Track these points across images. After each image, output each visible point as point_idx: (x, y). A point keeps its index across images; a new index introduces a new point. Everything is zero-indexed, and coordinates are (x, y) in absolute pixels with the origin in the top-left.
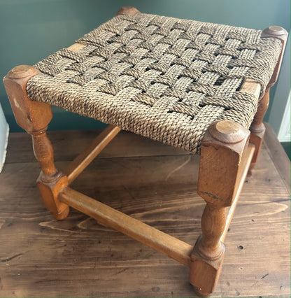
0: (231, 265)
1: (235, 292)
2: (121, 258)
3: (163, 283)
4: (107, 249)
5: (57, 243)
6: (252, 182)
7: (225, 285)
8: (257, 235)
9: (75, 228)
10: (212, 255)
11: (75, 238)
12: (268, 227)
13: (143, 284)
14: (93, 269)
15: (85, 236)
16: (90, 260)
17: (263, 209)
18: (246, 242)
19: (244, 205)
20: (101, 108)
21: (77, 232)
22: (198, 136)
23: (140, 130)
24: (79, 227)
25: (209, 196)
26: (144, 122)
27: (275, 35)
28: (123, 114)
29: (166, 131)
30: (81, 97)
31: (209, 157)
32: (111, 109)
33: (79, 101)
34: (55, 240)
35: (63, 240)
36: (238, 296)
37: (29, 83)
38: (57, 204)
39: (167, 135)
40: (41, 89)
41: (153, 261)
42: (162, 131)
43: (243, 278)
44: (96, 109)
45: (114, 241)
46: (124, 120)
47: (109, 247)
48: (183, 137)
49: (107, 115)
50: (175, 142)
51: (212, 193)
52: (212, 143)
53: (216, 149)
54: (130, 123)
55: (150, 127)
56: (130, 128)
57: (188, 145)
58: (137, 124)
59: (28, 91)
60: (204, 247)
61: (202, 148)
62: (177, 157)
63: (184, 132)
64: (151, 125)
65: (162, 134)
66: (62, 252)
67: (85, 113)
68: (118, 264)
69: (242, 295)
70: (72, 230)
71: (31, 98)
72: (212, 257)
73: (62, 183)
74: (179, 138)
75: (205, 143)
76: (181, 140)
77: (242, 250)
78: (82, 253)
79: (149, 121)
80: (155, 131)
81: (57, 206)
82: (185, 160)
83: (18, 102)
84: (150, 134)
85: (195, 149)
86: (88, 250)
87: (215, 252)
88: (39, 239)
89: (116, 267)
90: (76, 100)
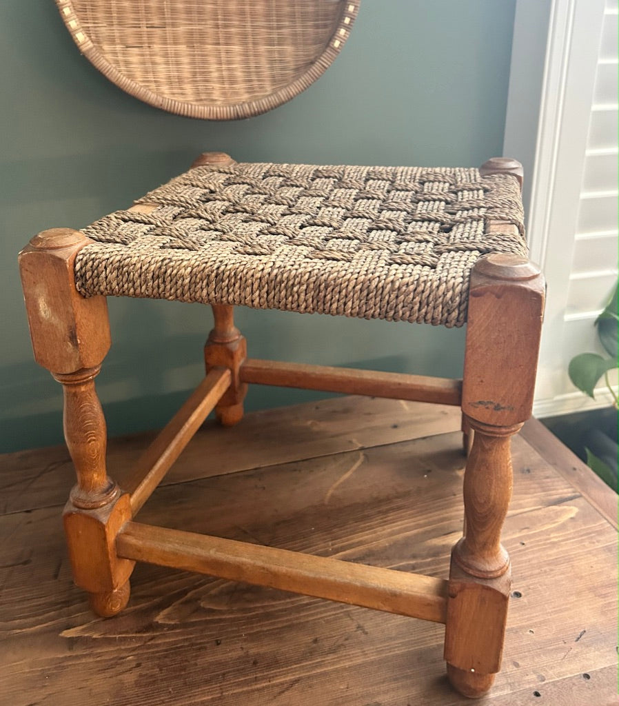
1: (534, 676)
2: (274, 663)
4: (241, 653)
5: (117, 664)
7: (510, 669)
8: (540, 567)
9: (152, 627)
11: (158, 645)
12: (555, 551)
14: (220, 698)
16: (207, 682)
17: (534, 521)
18: (524, 583)
20: (253, 276)
21: (158, 634)
22: (458, 285)
23: (338, 301)
24: (160, 622)
25: (487, 408)
26: (346, 283)
27: (505, 169)
28: (302, 277)
29: (393, 291)
30: (206, 263)
31: (485, 317)
32: (275, 271)
33: (203, 270)
34: (112, 660)
35: (129, 656)
36: (544, 683)
37: (81, 257)
38: (112, 565)
39: (397, 297)
40: (112, 263)
41: (349, 655)
42: (385, 293)
43: (541, 648)
44: (241, 278)
45: (250, 634)
46: (304, 287)
47: (242, 648)
48: (430, 294)
49: (266, 286)
50: (412, 308)
51: (492, 400)
52: (491, 285)
53: (499, 297)
54: (318, 291)
55: (361, 290)
56: (318, 302)
57: (441, 306)
58: (333, 290)
59: (79, 274)
60: (473, 553)
61: (470, 302)
62: (336, 456)
63: (429, 284)
64: (362, 286)
65: (387, 298)
66: (135, 681)
67: (216, 294)
68: (273, 677)
69: (550, 679)
70: (144, 632)
71: (83, 290)
72: (493, 569)
73: (123, 511)
74: (421, 298)
75: (476, 289)
76: (425, 301)
77: (521, 599)
78: (183, 673)
79: (356, 279)
80: (370, 295)
81: (112, 570)
82: (354, 461)
83: (49, 303)
84: (360, 306)
85: (454, 313)
86: (196, 664)
87: (496, 559)
88: (70, 665)
89: (272, 683)
90: (195, 270)
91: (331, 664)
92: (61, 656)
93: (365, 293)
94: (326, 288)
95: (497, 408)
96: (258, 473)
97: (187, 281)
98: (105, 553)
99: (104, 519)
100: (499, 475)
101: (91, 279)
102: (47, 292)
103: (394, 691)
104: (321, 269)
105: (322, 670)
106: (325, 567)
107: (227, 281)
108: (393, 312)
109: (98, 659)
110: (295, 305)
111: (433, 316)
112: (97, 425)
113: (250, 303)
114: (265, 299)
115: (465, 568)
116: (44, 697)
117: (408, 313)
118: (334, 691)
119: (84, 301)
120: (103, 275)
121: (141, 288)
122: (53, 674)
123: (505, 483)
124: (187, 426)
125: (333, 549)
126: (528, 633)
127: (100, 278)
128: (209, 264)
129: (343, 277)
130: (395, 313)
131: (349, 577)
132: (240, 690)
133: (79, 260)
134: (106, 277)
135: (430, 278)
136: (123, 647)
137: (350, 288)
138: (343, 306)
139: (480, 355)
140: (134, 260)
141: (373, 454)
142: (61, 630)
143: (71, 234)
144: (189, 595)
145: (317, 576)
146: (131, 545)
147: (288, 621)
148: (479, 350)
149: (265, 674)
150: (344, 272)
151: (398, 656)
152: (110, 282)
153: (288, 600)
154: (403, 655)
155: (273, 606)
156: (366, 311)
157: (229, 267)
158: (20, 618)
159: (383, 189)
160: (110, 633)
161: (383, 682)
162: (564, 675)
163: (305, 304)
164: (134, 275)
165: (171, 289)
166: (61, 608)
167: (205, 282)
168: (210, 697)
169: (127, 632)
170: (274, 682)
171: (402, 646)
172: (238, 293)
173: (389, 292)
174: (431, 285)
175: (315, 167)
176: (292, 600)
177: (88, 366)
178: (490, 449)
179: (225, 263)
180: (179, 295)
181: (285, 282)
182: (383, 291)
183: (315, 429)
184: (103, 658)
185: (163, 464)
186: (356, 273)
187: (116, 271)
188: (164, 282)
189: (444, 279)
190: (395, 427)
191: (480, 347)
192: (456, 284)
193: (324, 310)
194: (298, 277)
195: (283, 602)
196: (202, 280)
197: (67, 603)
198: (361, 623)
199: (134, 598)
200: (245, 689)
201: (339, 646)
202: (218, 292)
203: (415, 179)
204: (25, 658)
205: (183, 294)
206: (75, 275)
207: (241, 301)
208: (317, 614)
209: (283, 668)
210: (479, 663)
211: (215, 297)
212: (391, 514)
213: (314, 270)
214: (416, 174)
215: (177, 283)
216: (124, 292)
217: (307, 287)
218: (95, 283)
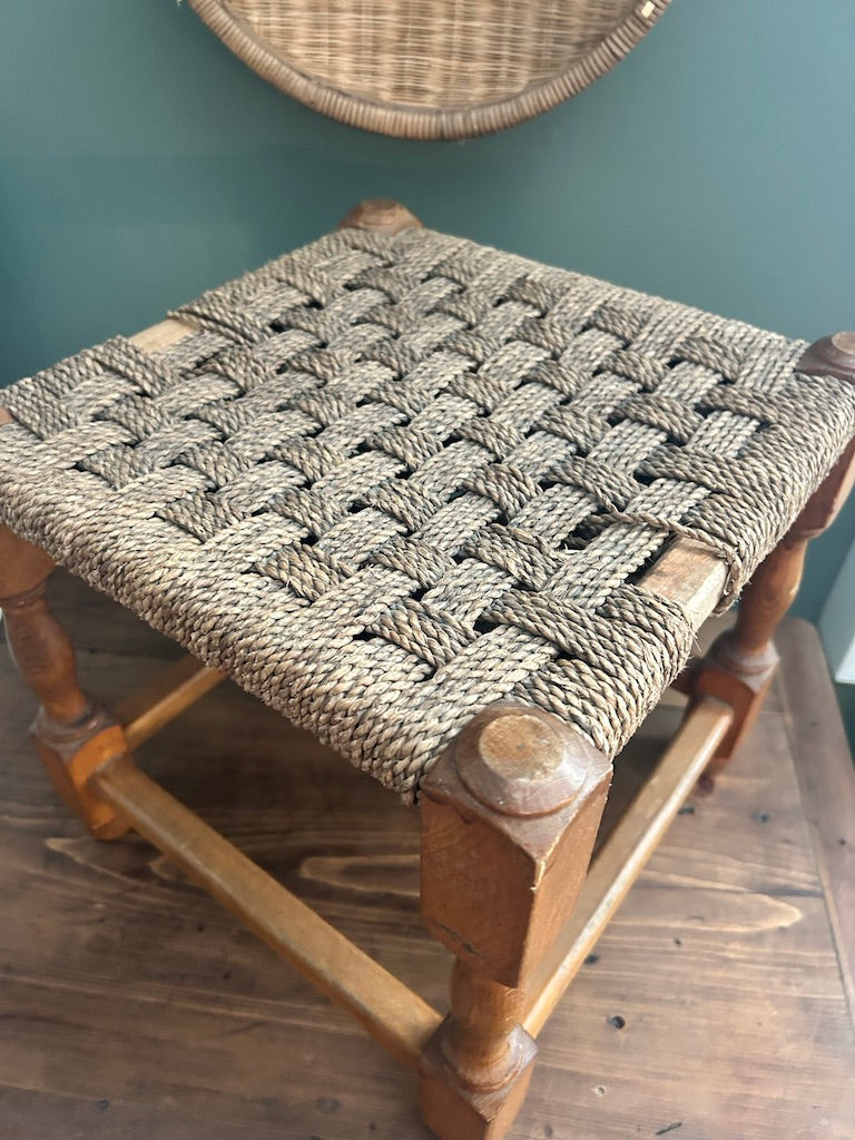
0: (573, 1075)
2: (249, 987)
3: (353, 1091)
4: (218, 954)
5: (82, 907)
6: (707, 815)
7: (536, 1134)
9: (142, 873)
10: (479, 1078)
11: (136, 902)
13: (296, 1082)
14: (165, 1007)
15: (165, 902)
17: (719, 911)
18: (639, 1008)
19: (660, 886)
20: (143, 585)
21: (143, 885)
22: (422, 753)
23: (251, 683)
24: (153, 870)
25: (454, 939)
26: (262, 663)
28: (205, 619)
29: (325, 711)
31: (445, 834)
32: (175, 592)
33: (86, 544)
34: (78, 899)
35: (99, 903)
42: (313, 706)
44: (129, 581)
46: (206, 639)
47: (224, 948)
48: (376, 745)
49: (160, 610)
50: (352, 750)
51: (460, 935)
52: (453, 797)
53: (466, 821)
54: (225, 653)
55: (281, 684)
57: (390, 774)
58: (243, 663)
63: (379, 727)
64: (284, 678)
66: (89, 941)
67: (103, 587)
68: (237, 1005)
70: (130, 877)
73: (104, 747)
74: (363, 744)
75: (430, 788)
76: (369, 752)
77: (620, 1031)
78: (142, 953)
79: (279, 662)
86: (162, 947)
88: (35, 887)
89: (230, 1013)
91: (311, 1018)
95: (468, 948)
99: (66, 757)
107: (113, 578)
109: (66, 893)
118: (297, 1060)
122: (13, 892)
126: (596, 1090)
128: (96, 537)
129: (261, 649)
136: (98, 888)
137: (265, 673)
142: (49, 836)
149: (232, 996)
158: (17, 801)
160: (94, 862)
161: (360, 1076)
169: (113, 869)
170: (234, 1013)
172: (128, 601)
173: (319, 710)
174: (383, 730)
181: (183, 618)
182: (310, 702)
184: (73, 893)
186: (283, 649)
189: (407, 729)
192: (420, 750)
194: (199, 617)
200: (197, 1007)
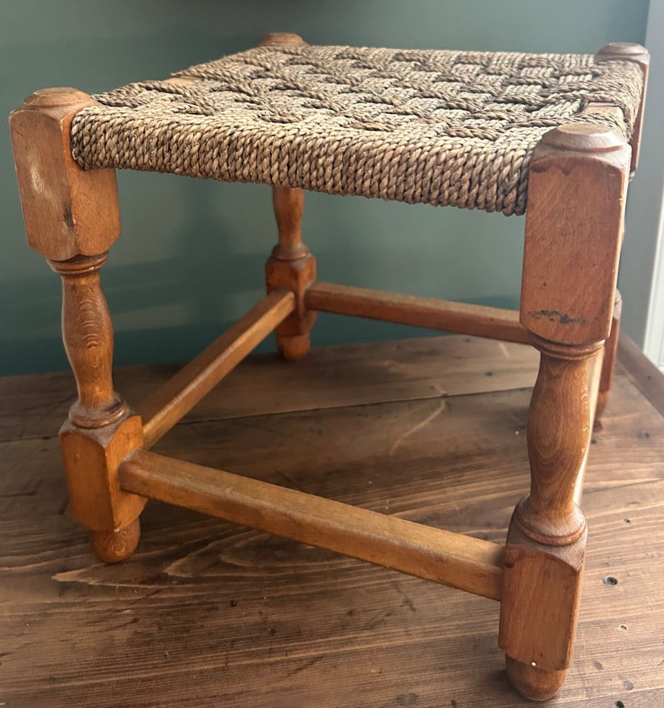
0: (597, 623)
1: (620, 682)
2: (297, 634)
3: (425, 683)
4: (257, 618)
5: (110, 617)
6: (606, 441)
7: (590, 670)
8: (646, 551)
9: (160, 579)
11: (161, 600)
13: (371, 690)
14: (223, 669)
15: (190, 594)
16: (212, 648)
17: (645, 496)
18: (623, 568)
19: (598, 490)
20: (271, 144)
21: (165, 587)
22: (518, 159)
23: (372, 177)
24: (170, 574)
25: (552, 320)
26: (382, 154)
27: (625, 54)
28: (329, 146)
29: (438, 165)
30: (219, 128)
31: (549, 199)
32: (298, 139)
33: (214, 136)
34: (104, 611)
35: (126, 609)
36: (630, 691)
37: (78, 119)
38: (113, 499)
39: (442, 173)
40: (112, 126)
41: (389, 634)
42: (427, 167)
43: (633, 649)
44: (258, 147)
45: (272, 598)
46: (331, 159)
47: (261, 613)
48: (482, 170)
49: (287, 157)
50: (461, 187)
51: (557, 310)
52: (556, 157)
53: (566, 172)
54: (347, 164)
55: (399, 163)
56: (348, 178)
57: (495, 186)
58: (366, 162)
59: (75, 139)
60: (537, 512)
61: (531, 180)
62: (411, 403)
63: (482, 157)
64: (401, 158)
65: (430, 174)
66: (128, 639)
67: (228, 166)
68: (291, 651)
69: (639, 687)
70: (149, 584)
71: (80, 159)
72: (561, 534)
73: (130, 436)
74: (472, 174)
75: (538, 162)
76: (477, 179)
77: (616, 587)
78: (185, 635)
79: (394, 150)
80: (410, 170)
81: (113, 505)
82: (433, 409)
83: (42, 173)
84: (398, 184)
85: (511, 194)
86: (202, 627)
87: (567, 522)
88: (57, 613)
89: (288, 657)
90: (205, 136)
91: (364, 642)
92: (49, 602)
93: (404, 167)
94: (357, 160)
95: (565, 320)
96: (316, 415)
97: (195, 149)
98: (105, 484)
99: (104, 442)
100: (569, 411)
101: (88, 146)
102: (40, 160)
103: (437, 682)
104: (354, 138)
105: (353, 648)
106: (360, 519)
107: (241, 151)
108: (437, 193)
109: (91, 609)
110: (320, 182)
111: (486, 199)
112: (100, 327)
113: (269, 179)
114: (285, 174)
115: (526, 531)
116: (19, 646)
117: (455, 195)
118: (363, 675)
119: (82, 173)
120: (102, 140)
121: (144, 157)
122: (35, 621)
123: (577, 423)
124: (231, 350)
125: (390, 508)
126: (620, 628)
127: (99, 144)
128: (222, 129)
129: (378, 147)
130: (440, 194)
131: (387, 533)
132: (249, 662)
133: (77, 123)
134: (105, 143)
135: (485, 150)
136: (121, 599)
137: (386, 160)
138: (377, 184)
139: (542, 250)
140: (137, 123)
141: (455, 404)
142: (55, 573)
143: (71, 93)
144: (210, 545)
145: (349, 529)
146: (136, 477)
147: (321, 586)
148: (542, 243)
149: (283, 645)
150: (381, 142)
151: (448, 640)
152: (109, 150)
153: (326, 563)
154: (455, 640)
155: (305, 568)
156: (405, 191)
157: (244, 134)
158: (12, 555)
159: (471, 73)
160: (110, 581)
161: (425, 671)
162: (658, 685)
163: (332, 180)
164: (135, 140)
165: (177, 159)
166: (60, 548)
167: (216, 151)
168: (211, 667)
169: (129, 582)
170: (292, 656)
171: (457, 629)
172: (254, 166)
173: (433, 167)
174: (485, 159)
175: (396, 51)
176: (331, 563)
177: (86, 252)
178: (558, 377)
179: (241, 129)
180: (186, 167)
181: (309, 153)
182: (425, 165)
183: (392, 370)
184: (97, 609)
185: (194, 390)
186: (395, 143)
187: (116, 136)
188: (169, 150)
189: (502, 151)
190: (489, 374)
191: (543, 238)
192: (515, 157)
193: (355, 188)
194: (324, 146)
195: (318, 563)
196: (212, 148)
197: (69, 542)
198: (410, 597)
199: (143, 544)
200: (255, 661)
201: (378, 622)
202: (231, 163)
203: (513, 64)
204: (8, 600)
205: (190, 165)
206: (71, 139)
207: (258, 177)
208: (358, 581)
209: (305, 641)
210: (542, 655)
211: (228, 170)
212: (468, 473)
213: (344, 138)
214: (516, 59)
215: (184, 151)
216: (125, 162)
217: (335, 159)
218: (93, 150)
